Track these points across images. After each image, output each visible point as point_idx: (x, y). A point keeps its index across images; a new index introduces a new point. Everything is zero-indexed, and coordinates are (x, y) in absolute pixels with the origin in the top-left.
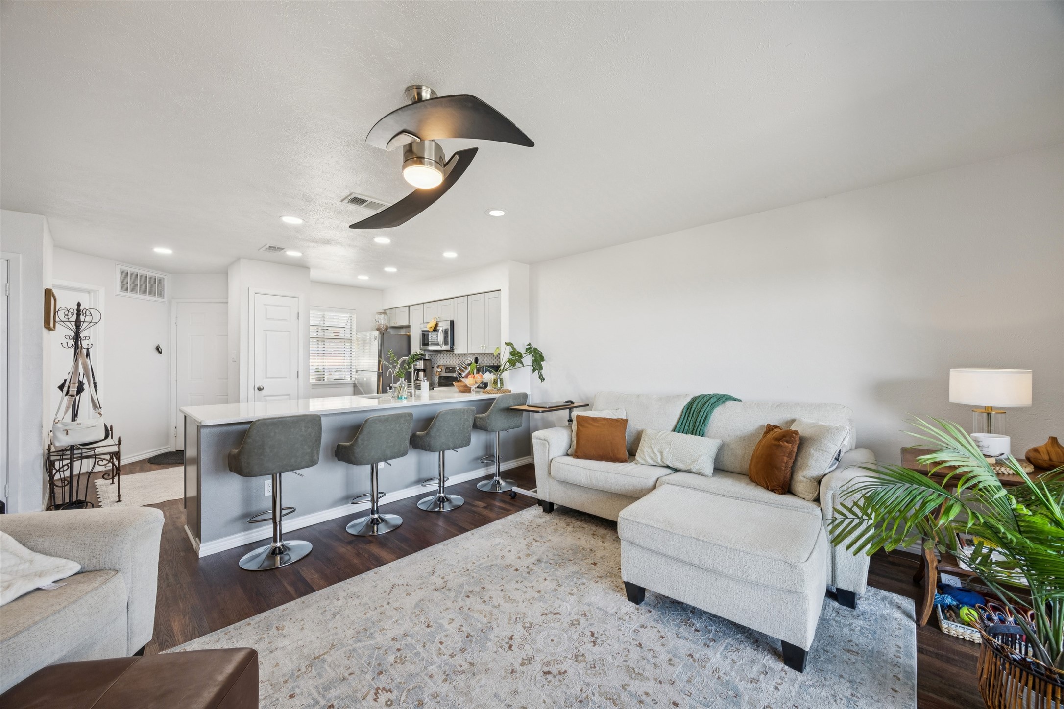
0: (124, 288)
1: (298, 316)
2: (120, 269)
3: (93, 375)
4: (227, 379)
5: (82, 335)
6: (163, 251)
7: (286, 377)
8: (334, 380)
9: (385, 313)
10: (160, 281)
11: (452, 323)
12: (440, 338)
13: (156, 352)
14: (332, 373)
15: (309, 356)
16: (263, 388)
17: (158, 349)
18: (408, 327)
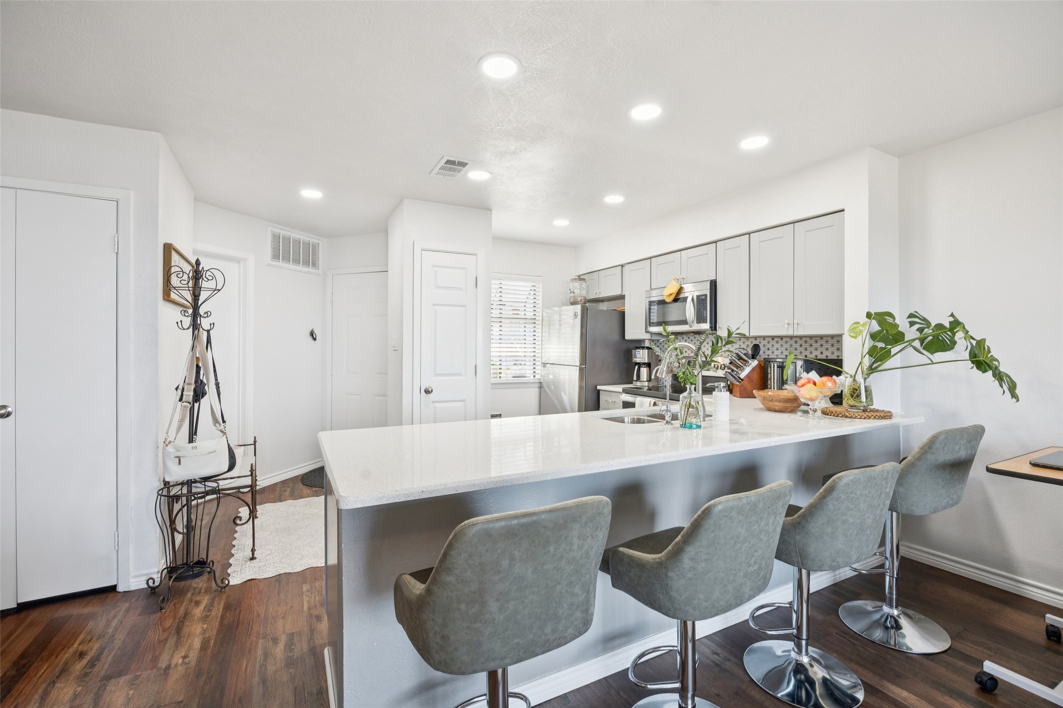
0: (276, 256)
1: (476, 283)
2: (272, 231)
3: (215, 371)
4: (386, 374)
5: (202, 311)
6: (311, 194)
7: (459, 374)
8: (514, 377)
9: (580, 278)
10: (315, 247)
11: (714, 285)
12: (690, 311)
13: (310, 338)
14: (510, 367)
15: (490, 343)
16: (432, 391)
17: (312, 334)
18: (622, 297)
